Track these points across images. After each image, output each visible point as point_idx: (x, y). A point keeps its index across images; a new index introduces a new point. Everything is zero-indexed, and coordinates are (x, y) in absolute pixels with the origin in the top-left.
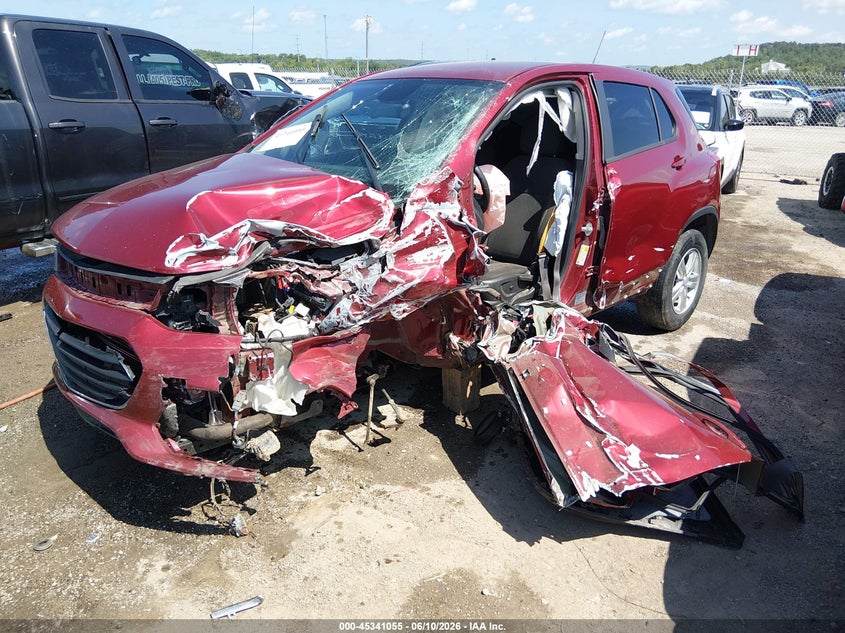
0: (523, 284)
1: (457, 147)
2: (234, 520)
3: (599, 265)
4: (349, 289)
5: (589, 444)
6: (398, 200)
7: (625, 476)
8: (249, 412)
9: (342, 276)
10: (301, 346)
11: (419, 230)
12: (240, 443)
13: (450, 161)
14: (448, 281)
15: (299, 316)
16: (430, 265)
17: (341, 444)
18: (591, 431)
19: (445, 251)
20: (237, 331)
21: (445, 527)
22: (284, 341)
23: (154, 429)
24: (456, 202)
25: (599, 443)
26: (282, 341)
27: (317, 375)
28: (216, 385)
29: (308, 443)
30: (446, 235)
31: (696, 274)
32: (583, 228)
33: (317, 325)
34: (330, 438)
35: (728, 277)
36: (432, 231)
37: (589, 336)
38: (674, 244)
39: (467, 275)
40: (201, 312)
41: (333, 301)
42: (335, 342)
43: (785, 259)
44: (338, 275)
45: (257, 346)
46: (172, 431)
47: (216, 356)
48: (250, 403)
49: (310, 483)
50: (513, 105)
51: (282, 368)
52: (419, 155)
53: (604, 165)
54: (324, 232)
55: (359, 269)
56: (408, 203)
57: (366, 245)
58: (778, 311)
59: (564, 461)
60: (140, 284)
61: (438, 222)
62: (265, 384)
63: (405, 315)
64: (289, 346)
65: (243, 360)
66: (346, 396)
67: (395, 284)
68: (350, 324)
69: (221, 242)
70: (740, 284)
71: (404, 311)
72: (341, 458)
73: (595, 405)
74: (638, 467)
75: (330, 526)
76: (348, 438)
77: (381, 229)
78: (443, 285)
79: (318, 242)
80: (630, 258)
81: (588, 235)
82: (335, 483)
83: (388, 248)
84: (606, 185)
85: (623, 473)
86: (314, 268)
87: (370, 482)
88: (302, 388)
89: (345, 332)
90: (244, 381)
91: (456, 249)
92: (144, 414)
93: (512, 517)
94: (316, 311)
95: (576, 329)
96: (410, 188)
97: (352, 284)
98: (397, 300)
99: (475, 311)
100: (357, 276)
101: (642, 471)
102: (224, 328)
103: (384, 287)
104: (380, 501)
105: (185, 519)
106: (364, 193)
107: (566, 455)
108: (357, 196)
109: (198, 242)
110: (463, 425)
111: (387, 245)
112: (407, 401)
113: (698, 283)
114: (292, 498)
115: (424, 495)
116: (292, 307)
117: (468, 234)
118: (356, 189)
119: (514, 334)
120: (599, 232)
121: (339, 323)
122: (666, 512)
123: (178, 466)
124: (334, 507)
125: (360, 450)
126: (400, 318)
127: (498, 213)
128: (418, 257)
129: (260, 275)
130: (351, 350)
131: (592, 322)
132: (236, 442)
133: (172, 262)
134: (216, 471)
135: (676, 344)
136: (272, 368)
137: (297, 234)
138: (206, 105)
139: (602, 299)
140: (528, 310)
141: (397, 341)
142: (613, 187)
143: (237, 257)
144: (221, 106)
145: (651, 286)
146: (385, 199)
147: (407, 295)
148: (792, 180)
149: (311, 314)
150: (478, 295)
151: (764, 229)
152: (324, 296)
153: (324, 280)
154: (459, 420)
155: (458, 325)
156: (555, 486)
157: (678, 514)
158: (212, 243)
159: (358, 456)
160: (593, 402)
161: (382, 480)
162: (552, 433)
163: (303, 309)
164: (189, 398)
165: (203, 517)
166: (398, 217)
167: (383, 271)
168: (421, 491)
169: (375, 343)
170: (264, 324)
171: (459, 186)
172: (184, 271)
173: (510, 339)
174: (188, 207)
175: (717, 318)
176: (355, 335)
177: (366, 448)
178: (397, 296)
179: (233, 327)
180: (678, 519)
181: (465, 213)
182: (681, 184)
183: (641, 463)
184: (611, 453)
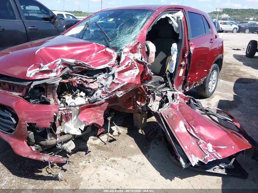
0: (161, 83)
1: (140, 33)
2: (58, 175)
3: (187, 76)
4: (100, 86)
5: (193, 143)
6: (118, 52)
7: (208, 156)
8: (63, 134)
9: (98, 81)
10: (82, 108)
11: (126, 63)
12: (59, 146)
13: (137, 38)
14: (137, 83)
15: (81, 96)
16: (131, 76)
17: (98, 142)
18: (193, 138)
19: (136, 72)
20: (57, 103)
21: (138, 174)
22: (76, 106)
23: (25, 143)
24: (140, 53)
25: (197, 143)
26: (75, 107)
27: (89, 119)
28: (48, 125)
29: (86, 142)
30: (136, 65)
31: (215, 79)
32: (181, 63)
33: (88, 100)
34: (94, 140)
35: (222, 79)
36: (131, 64)
37: (186, 101)
38: (210, 68)
39: (144, 80)
40: (43, 96)
41: (94, 91)
42: (95, 106)
43: (239, 73)
44: (96, 81)
45: (65, 108)
46: (32, 143)
47: (49, 114)
48: (63, 130)
49: (87, 158)
50: (159, 18)
51: (76, 116)
52: (125, 36)
53: (189, 41)
54: (90, 64)
55: (104, 78)
56: (122, 53)
57: (107, 69)
58: (241, 90)
59: (184, 150)
60: (18, 85)
61: (133, 61)
62: (69, 123)
63: (122, 95)
64: (78, 108)
65: (60, 114)
66: (100, 126)
67: (118, 84)
68: (101, 99)
69: (49, 67)
70: (227, 82)
71: (121, 94)
72: (98, 147)
73: (194, 128)
74: (212, 152)
75: (95, 175)
76: (100, 139)
77: (112, 63)
78: (136, 84)
79: (88, 68)
80: (197, 74)
81: (183, 65)
82: (96, 158)
83: (115, 70)
84: (189, 48)
85: (207, 155)
86: (87, 78)
87: (109, 157)
88: (83, 124)
89: (99, 102)
90: (60, 122)
91: (140, 70)
92: (20, 137)
93: (163, 169)
94: (88, 94)
95: (182, 99)
96: (123, 48)
97: (101, 84)
98: (119, 90)
99: (146, 93)
100: (103, 81)
101: (214, 153)
102: (52, 101)
103: (114, 85)
104: (113, 164)
105: (39, 174)
106: (105, 50)
107: (185, 148)
108: (103, 50)
109: (40, 67)
110: (142, 133)
111: (115, 69)
112: (121, 124)
113: (216, 81)
114: (80, 164)
115: (129, 161)
116: (79, 93)
117: (144, 65)
118: (102, 48)
119: (160, 101)
120: (187, 65)
121: (97, 99)
122: (219, 166)
123: (34, 157)
124: (97, 167)
125: (105, 144)
126: (120, 96)
127: (152, 58)
128: (126, 74)
129: (65, 81)
130: (102, 109)
131: (187, 96)
132: (58, 146)
133: (29, 75)
134: (50, 159)
135: (210, 102)
136: (71, 117)
137: (80, 65)
138: (48, 23)
139: (187, 88)
140: (165, 92)
141: (118, 104)
142: (192, 49)
143: (56, 73)
144: (53, 23)
145: (202, 83)
146: (113, 52)
147: (122, 88)
148: (236, 49)
149: (86, 95)
150: (147, 87)
151: (231, 64)
152: (91, 89)
153: (91, 83)
154: (140, 131)
155: (140, 98)
156: (181, 160)
157: (224, 167)
158: (46, 68)
159: (105, 146)
160: (193, 127)
161: (114, 156)
162: (179, 139)
163: (83, 94)
164: (38, 130)
165: (47, 173)
166: (119, 59)
167: (113, 79)
168: (128, 160)
169: (111, 105)
170: (68, 100)
171: (141, 47)
172: (34, 78)
173: (159, 103)
174: (36, 53)
175: (221, 93)
176: (103, 103)
177: (107, 143)
178: (119, 88)
179: (56, 101)
180: (223, 168)
181: (143, 57)
182: (213, 48)
183: (213, 150)
184: (202, 147)
